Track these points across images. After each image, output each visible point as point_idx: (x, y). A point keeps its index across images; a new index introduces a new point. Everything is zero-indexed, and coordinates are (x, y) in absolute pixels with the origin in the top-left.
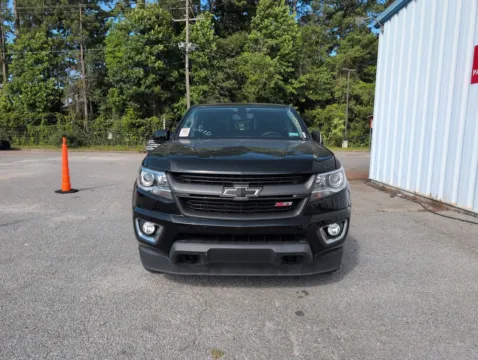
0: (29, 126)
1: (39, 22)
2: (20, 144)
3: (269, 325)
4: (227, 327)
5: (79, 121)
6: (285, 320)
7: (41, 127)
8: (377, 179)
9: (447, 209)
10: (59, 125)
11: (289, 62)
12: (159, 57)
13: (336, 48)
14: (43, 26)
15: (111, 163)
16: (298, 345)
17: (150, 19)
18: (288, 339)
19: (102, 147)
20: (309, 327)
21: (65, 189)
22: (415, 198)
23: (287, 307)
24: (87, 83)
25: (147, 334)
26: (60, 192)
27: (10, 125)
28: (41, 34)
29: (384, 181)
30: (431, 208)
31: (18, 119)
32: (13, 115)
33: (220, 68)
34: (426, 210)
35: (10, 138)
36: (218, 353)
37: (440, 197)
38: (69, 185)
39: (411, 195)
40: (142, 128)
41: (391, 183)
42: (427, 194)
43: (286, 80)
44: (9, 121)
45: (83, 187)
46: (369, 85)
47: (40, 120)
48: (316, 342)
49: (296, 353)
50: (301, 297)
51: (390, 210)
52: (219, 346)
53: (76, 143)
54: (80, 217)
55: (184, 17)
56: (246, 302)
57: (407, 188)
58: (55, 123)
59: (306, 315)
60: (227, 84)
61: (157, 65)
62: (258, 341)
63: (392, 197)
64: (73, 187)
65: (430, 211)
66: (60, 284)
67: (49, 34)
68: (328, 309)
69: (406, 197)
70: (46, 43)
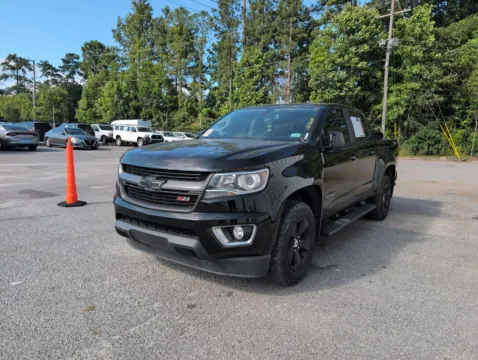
1: (259, 40)
12: (362, 57)
14: (261, 43)
17: (357, 20)
28: (258, 51)
33: (438, 62)
38: (75, 196)
55: (389, 12)
60: (447, 79)
61: (359, 65)
67: (265, 49)
70: (261, 57)
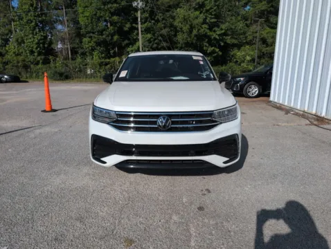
0: (32, 66)
2: (27, 78)
3: (175, 218)
4: (141, 219)
5: (65, 62)
6: (188, 214)
7: (40, 66)
8: (276, 100)
9: (329, 124)
10: (52, 65)
11: (212, 15)
13: (250, 4)
15: (85, 91)
16: (196, 236)
18: (188, 230)
19: (81, 79)
20: (206, 221)
21: (48, 109)
22: (304, 115)
23: (191, 203)
24: (69, 34)
25: (78, 224)
26: (44, 111)
27: (19, 65)
29: (281, 102)
30: (316, 123)
31: (24, 61)
32: (20, 58)
34: (312, 124)
35: (20, 73)
36: (130, 242)
37: (323, 115)
38: (51, 107)
39: (302, 113)
40: (109, 66)
41: (286, 104)
42: (314, 112)
43: (210, 29)
44: (18, 62)
45: (60, 108)
46: (272, 30)
47: (39, 61)
48: (211, 234)
49: (193, 244)
50: (205, 194)
51: (283, 124)
52: (132, 236)
53: (64, 77)
54: (53, 130)
56: (161, 198)
57: (299, 108)
58: (49, 63)
59: (205, 210)
60: (164, 32)
62: (163, 232)
63: (287, 114)
64: (53, 108)
65: (315, 125)
66: (25, 180)
68: (224, 205)
69: (297, 114)
